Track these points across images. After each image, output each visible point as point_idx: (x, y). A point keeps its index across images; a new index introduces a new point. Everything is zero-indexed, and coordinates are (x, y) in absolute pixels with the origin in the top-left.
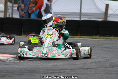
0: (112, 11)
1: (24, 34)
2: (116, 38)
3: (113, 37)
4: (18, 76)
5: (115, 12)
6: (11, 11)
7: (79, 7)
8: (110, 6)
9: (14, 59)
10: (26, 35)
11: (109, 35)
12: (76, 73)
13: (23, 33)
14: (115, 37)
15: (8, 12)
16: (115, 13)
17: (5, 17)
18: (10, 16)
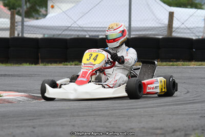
0: (179, 23)
1: (42, 62)
2: (186, 63)
3: (182, 63)
4: (31, 121)
5: (183, 24)
6: (20, 27)
7: (128, 17)
8: (175, 15)
9: (25, 98)
10: (44, 64)
11: (175, 60)
12: (122, 115)
13: (40, 61)
14: (184, 62)
15: (17, 30)
16: (183, 26)
17: (12, 37)
18: (20, 35)
